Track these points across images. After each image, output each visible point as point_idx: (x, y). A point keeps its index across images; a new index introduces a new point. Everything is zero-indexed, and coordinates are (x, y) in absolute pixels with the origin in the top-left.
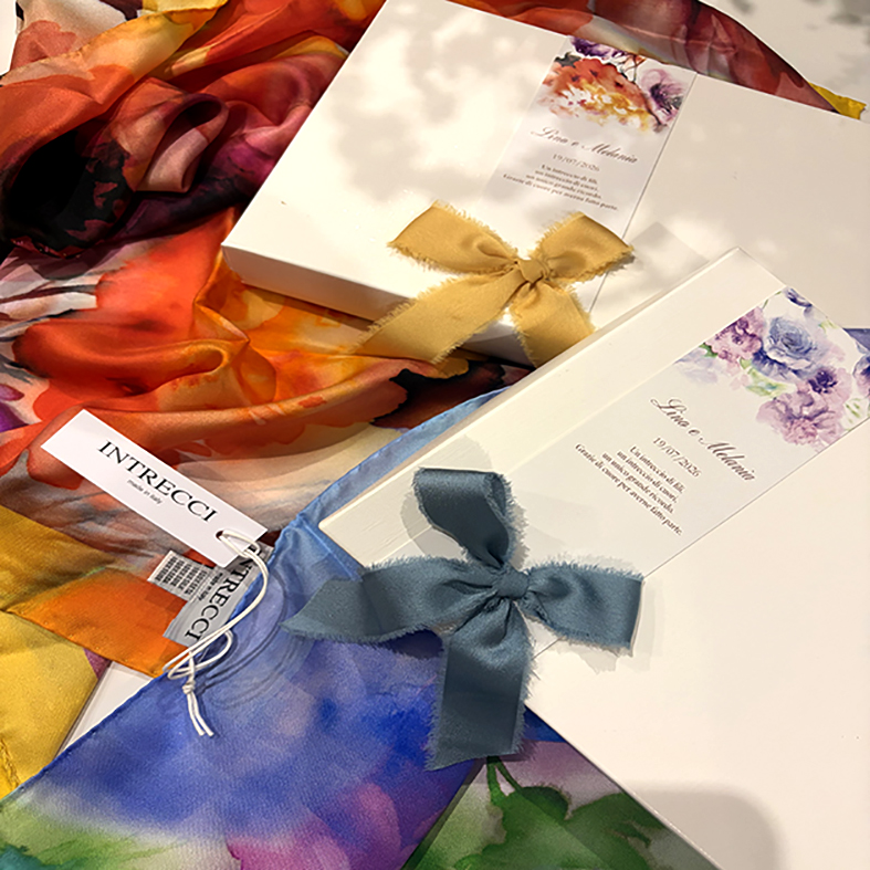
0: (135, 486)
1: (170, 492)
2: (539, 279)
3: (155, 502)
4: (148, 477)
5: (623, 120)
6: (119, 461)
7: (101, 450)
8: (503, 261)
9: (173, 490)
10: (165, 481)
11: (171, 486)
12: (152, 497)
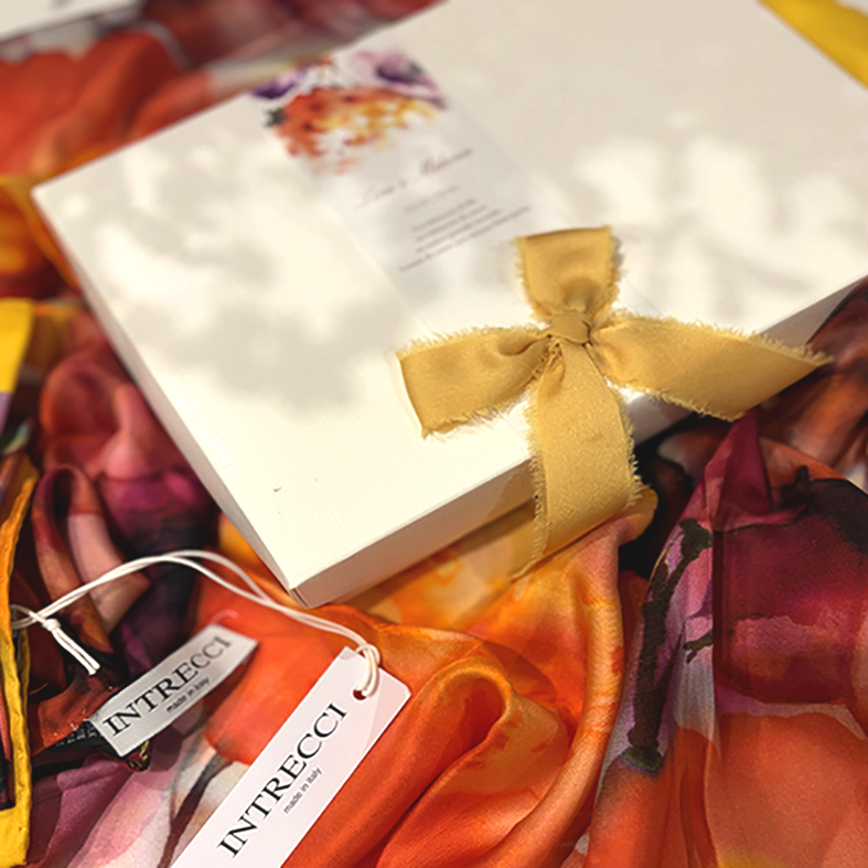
0: (293, 803)
1: (300, 759)
2: (589, 331)
3: (319, 776)
4: (277, 789)
5: (402, 126)
6: (253, 827)
7: (235, 852)
8: (538, 347)
9: (297, 757)
10: (282, 768)
11: (291, 761)
12: (310, 780)
